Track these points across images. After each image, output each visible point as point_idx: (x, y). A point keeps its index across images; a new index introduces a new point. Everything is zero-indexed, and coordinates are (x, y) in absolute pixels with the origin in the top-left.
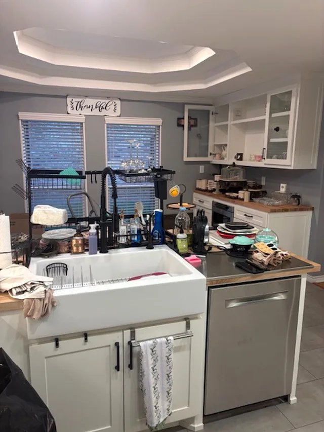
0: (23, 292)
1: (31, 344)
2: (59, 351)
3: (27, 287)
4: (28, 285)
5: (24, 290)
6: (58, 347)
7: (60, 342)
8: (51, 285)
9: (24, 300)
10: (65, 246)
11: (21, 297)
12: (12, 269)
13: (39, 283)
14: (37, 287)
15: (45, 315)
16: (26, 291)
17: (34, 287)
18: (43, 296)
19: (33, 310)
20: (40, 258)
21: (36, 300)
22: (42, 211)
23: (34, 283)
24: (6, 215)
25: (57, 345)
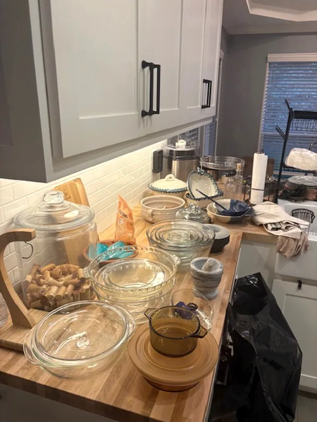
0: (277, 229)
1: (276, 278)
2: (300, 293)
3: (282, 225)
4: (283, 223)
5: (279, 227)
6: (300, 289)
7: (302, 285)
8: (306, 228)
9: (278, 236)
10: (314, 194)
11: (275, 233)
12: (268, 206)
13: (294, 224)
14: (292, 228)
15: (296, 255)
16: (280, 229)
17: (289, 226)
18: (298, 237)
19: (286, 248)
20: (287, 201)
21: (291, 240)
22: (299, 154)
23: (289, 223)
24: (265, 154)
25: (300, 287)
